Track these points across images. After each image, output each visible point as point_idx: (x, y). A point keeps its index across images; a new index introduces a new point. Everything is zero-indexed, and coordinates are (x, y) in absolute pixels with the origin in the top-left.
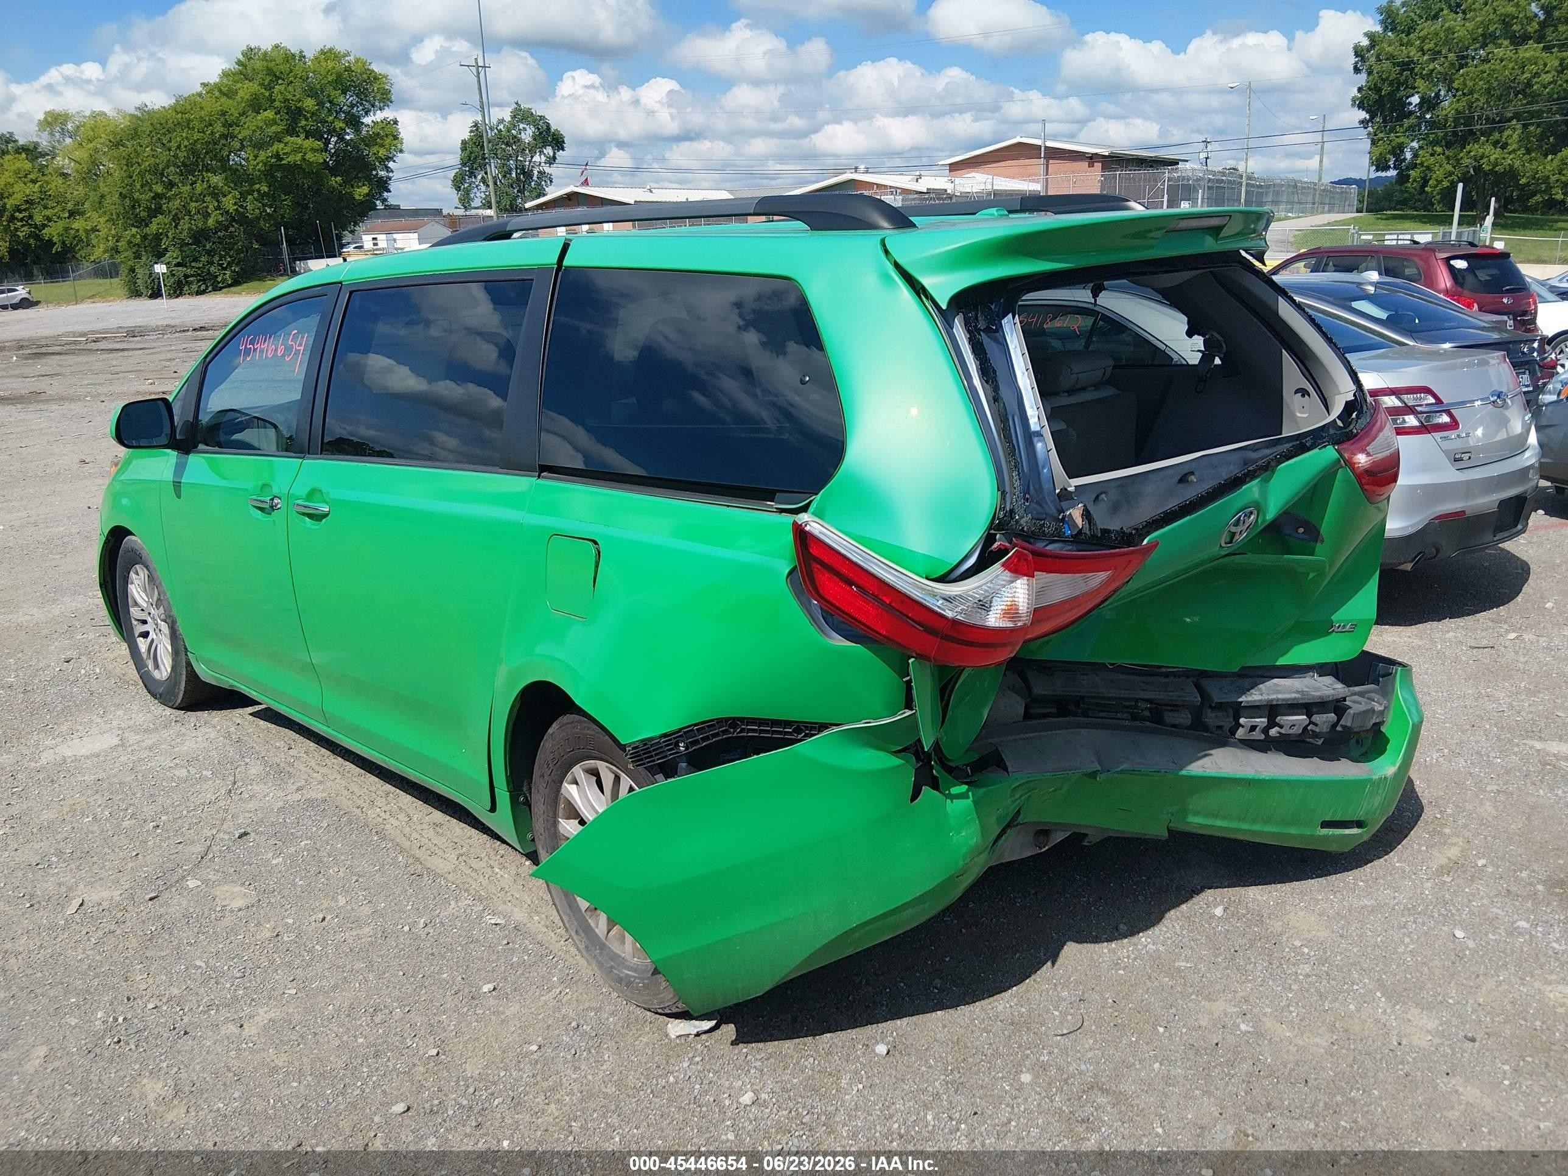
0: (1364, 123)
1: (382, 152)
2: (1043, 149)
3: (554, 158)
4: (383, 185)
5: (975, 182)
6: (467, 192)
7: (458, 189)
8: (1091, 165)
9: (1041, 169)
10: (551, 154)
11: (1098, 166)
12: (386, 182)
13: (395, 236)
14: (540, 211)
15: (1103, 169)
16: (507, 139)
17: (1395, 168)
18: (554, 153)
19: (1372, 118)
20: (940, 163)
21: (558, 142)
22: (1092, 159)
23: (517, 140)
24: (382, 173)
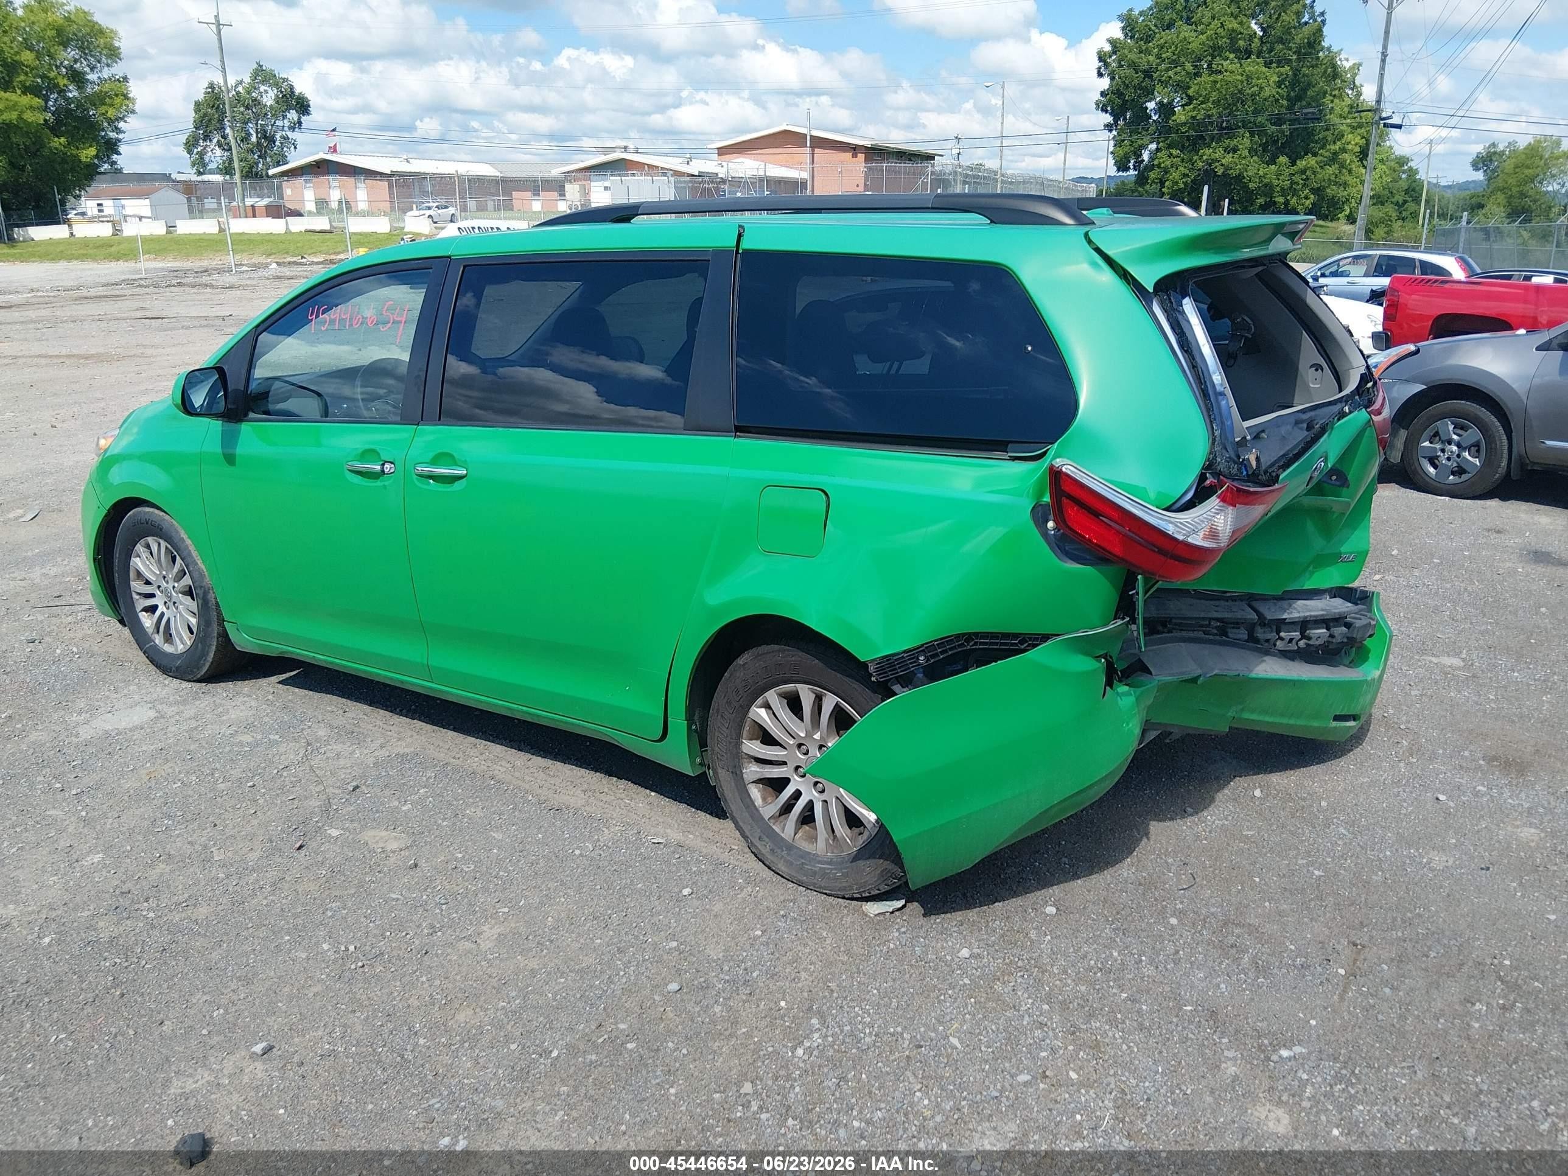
0: (1109, 127)
1: (111, 113)
2: (808, 138)
3: (300, 123)
4: (111, 147)
5: (746, 167)
6: (201, 155)
7: (190, 152)
8: (855, 156)
9: (808, 158)
10: (296, 119)
11: (861, 157)
12: (115, 144)
13: (123, 202)
14: (286, 178)
15: (867, 160)
16: (250, 104)
17: (1135, 169)
18: (299, 118)
19: (1116, 121)
20: (709, 147)
21: (303, 106)
22: (855, 149)
23: (257, 102)
24: (113, 135)
